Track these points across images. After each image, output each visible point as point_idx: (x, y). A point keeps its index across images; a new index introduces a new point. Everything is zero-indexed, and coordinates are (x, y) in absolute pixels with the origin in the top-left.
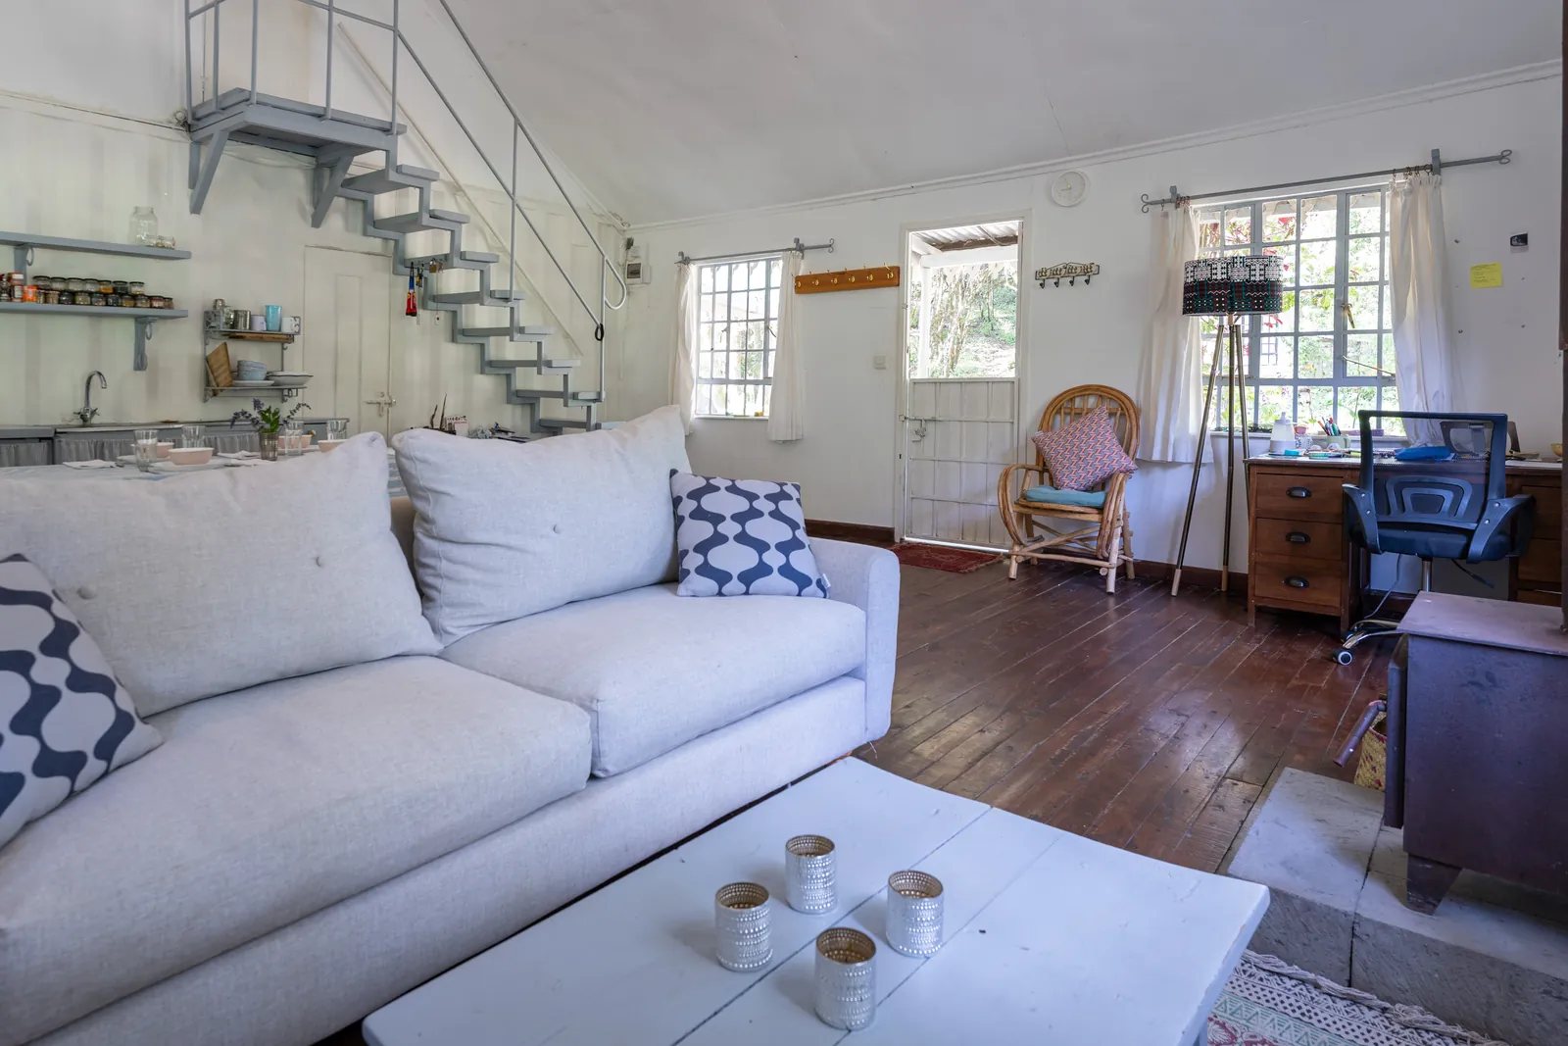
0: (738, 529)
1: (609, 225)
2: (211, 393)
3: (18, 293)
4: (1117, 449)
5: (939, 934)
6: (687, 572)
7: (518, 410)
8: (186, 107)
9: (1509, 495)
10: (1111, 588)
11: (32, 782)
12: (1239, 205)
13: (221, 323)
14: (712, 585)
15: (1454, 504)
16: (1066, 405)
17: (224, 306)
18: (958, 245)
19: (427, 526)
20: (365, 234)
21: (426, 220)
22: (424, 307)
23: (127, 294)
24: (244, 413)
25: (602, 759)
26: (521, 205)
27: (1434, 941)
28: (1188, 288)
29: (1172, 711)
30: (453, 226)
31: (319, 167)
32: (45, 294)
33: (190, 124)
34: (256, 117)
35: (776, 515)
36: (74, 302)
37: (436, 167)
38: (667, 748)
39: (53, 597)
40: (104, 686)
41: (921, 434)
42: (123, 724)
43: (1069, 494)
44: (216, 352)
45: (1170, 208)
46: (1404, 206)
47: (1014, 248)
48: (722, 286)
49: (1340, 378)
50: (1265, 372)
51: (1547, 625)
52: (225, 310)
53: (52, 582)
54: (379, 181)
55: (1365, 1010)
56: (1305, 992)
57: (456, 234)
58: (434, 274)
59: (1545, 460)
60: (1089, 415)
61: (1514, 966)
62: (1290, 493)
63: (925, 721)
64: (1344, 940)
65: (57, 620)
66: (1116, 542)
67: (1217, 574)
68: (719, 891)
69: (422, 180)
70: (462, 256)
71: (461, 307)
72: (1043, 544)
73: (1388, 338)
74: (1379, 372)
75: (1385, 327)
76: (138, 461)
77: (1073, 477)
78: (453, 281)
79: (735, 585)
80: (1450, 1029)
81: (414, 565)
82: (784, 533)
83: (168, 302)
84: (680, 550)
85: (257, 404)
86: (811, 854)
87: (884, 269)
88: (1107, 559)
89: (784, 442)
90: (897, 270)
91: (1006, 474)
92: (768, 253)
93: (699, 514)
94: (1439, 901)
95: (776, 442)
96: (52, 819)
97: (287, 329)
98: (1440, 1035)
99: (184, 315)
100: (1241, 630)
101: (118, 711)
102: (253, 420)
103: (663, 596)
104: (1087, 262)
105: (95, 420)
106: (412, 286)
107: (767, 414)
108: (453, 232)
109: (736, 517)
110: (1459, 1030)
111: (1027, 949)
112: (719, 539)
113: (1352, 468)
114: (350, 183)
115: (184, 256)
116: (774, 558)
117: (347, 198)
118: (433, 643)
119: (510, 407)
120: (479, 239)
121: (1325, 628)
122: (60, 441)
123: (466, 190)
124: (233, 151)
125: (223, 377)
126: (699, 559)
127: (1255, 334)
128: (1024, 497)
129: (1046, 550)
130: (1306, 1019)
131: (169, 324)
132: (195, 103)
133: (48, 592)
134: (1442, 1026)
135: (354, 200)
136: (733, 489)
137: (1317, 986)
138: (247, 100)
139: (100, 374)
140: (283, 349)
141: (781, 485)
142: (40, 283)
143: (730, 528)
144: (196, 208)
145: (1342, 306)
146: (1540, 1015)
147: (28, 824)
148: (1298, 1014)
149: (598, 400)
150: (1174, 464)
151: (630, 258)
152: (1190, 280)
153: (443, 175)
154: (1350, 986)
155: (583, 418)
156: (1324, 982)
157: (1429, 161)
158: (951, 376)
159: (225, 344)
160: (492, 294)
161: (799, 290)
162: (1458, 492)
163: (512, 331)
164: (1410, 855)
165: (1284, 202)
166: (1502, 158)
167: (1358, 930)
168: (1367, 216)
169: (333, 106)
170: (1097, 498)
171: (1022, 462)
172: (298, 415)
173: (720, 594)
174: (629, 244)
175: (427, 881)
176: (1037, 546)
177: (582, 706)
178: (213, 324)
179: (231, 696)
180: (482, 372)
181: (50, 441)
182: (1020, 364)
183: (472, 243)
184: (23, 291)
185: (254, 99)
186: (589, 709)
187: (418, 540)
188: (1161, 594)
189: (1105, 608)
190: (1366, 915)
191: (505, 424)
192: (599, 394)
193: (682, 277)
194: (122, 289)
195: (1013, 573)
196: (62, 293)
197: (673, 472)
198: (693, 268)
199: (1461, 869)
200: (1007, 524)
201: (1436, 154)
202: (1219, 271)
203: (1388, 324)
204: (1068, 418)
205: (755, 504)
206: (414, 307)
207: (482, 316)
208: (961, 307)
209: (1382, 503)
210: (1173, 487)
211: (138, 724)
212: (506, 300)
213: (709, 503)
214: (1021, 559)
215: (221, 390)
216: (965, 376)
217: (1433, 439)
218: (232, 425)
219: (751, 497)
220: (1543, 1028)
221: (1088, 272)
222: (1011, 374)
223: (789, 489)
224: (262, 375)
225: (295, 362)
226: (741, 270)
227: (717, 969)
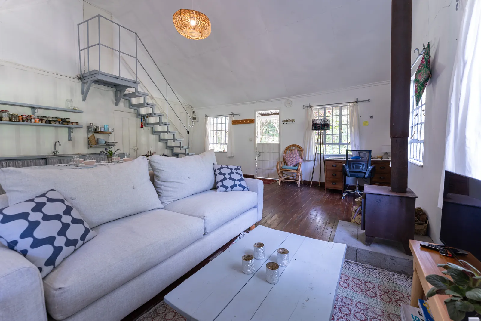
0: (229, 176)
1: (189, 108)
2: (90, 147)
3: (33, 120)
4: (299, 158)
5: (288, 261)
6: (219, 186)
7: (169, 150)
8: (80, 74)
9: (371, 166)
10: (299, 186)
11: (65, 248)
12: (322, 108)
13: (92, 129)
14: (224, 189)
15: (362, 167)
16: (289, 149)
17: (93, 125)
18: (265, 115)
19: (158, 178)
20: (129, 108)
21: (145, 105)
22: (145, 126)
23: (65, 121)
24: (103, 152)
25: (206, 230)
26: (169, 102)
27: (371, 251)
28: (313, 125)
29: (315, 210)
30: (152, 107)
31: (117, 91)
32: (41, 121)
33: (81, 78)
34: (100, 77)
35: (237, 173)
36: (50, 123)
37: (146, 92)
38: (219, 226)
39: (64, 200)
40: (80, 222)
41: (260, 155)
42: (87, 231)
43: (290, 167)
44: (91, 136)
45: (309, 108)
46: (352, 109)
47: (278, 116)
48: (215, 122)
49: (340, 143)
50: (327, 142)
51: (388, 190)
52: (93, 126)
53: (63, 196)
54: (133, 95)
55: (359, 266)
56: (348, 264)
57: (153, 109)
58: (148, 118)
59: (376, 159)
60: (294, 151)
61: (385, 254)
62: (333, 166)
63: (268, 216)
64: (355, 252)
65: (66, 206)
66: (300, 177)
67: (318, 183)
68: (242, 257)
69: (144, 95)
70: (155, 114)
71: (154, 126)
72: (285, 178)
73: (349, 135)
74: (347, 142)
75: (348, 133)
76: (74, 164)
77: (291, 163)
78: (152, 120)
79: (229, 189)
80: (374, 268)
81: (156, 187)
82: (239, 177)
83: (77, 124)
84: (216, 181)
85: (106, 149)
86: (258, 247)
87: (251, 119)
88: (298, 180)
89: (230, 157)
90: (254, 120)
91: (278, 163)
92: (226, 115)
93: (220, 173)
94: (371, 244)
95: (228, 157)
96: (71, 257)
97: (110, 131)
98: (372, 269)
99: (82, 127)
100: (324, 194)
101: (85, 228)
102: (105, 153)
103: (213, 192)
104: (293, 119)
105: (58, 154)
106: (142, 121)
107: (226, 151)
108: (152, 108)
109: (229, 174)
110: (375, 268)
111: (305, 262)
112: (225, 179)
113: (344, 161)
114: (125, 95)
115: (81, 112)
116: (237, 183)
117: (124, 99)
118: (162, 206)
119: (167, 150)
120: (158, 110)
121: (339, 192)
122: (48, 159)
123: (155, 99)
124: (94, 86)
125: (93, 143)
126: (221, 184)
127: (325, 134)
128: (282, 168)
129: (286, 179)
130: (349, 269)
131: (78, 129)
132: (83, 72)
133: (63, 198)
134: (373, 267)
135: (126, 99)
136: (227, 168)
137: (350, 262)
138: (98, 73)
139: (59, 142)
140: (109, 136)
141: (237, 167)
142: (40, 118)
143: (227, 176)
144: (84, 100)
145: (341, 129)
146: (389, 263)
147: (64, 259)
148: (348, 268)
149: (188, 148)
150: (310, 161)
151: (194, 116)
152: (313, 123)
153: (149, 95)
154: (356, 262)
155: (184, 152)
156: (352, 261)
157: (356, 101)
158: (261, 143)
159: (94, 134)
160: (162, 123)
161: (233, 124)
162: (363, 165)
163: (167, 132)
164: (366, 235)
165: (329, 108)
166: (368, 101)
167: (357, 251)
168: (345, 111)
169: (121, 76)
170: (296, 168)
171: (280, 161)
172: (118, 152)
173: (226, 191)
174: (194, 112)
175: (169, 262)
176: (284, 178)
177: (201, 218)
178: (90, 129)
179: (113, 222)
180: (160, 142)
181: (45, 159)
182: (280, 140)
183: (157, 111)
184: (35, 120)
185: (100, 73)
186: (203, 219)
187: (156, 181)
188: (308, 187)
189: (298, 191)
190: (359, 248)
191: (166, 154)
192: (188, 147)
193: (206, 120)
194: (64, 120)
195: (280, 184)
196: (46, 121)
197: (214, 164)
198: (209, 118)
199: (375, 237)
200: (278, 174)
201: (357, 99)
202: (319, 121)
203: (349, 132)
204: (289, 151)
205: (233, 171)
206: (143, 126)
207: (159, 128)
208: (262, 128)
209: (350, 168)
210: (310, 165)
211: (91, 231)
212: (166, 125)
213: (223, 171)
214: (281, 181)
215: (93, 146)
216: (263, 143)
217: (357, 155)
218: (100, 154)
219: (231, 169)
220: (390, 266)
221: (293, 121)
222: (278, 142)
223: (239, 167)
224: (104, 142)
225: (112, 139)
226: (219, 119)
227: (242, 274)
